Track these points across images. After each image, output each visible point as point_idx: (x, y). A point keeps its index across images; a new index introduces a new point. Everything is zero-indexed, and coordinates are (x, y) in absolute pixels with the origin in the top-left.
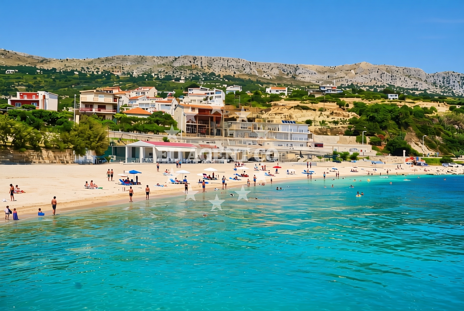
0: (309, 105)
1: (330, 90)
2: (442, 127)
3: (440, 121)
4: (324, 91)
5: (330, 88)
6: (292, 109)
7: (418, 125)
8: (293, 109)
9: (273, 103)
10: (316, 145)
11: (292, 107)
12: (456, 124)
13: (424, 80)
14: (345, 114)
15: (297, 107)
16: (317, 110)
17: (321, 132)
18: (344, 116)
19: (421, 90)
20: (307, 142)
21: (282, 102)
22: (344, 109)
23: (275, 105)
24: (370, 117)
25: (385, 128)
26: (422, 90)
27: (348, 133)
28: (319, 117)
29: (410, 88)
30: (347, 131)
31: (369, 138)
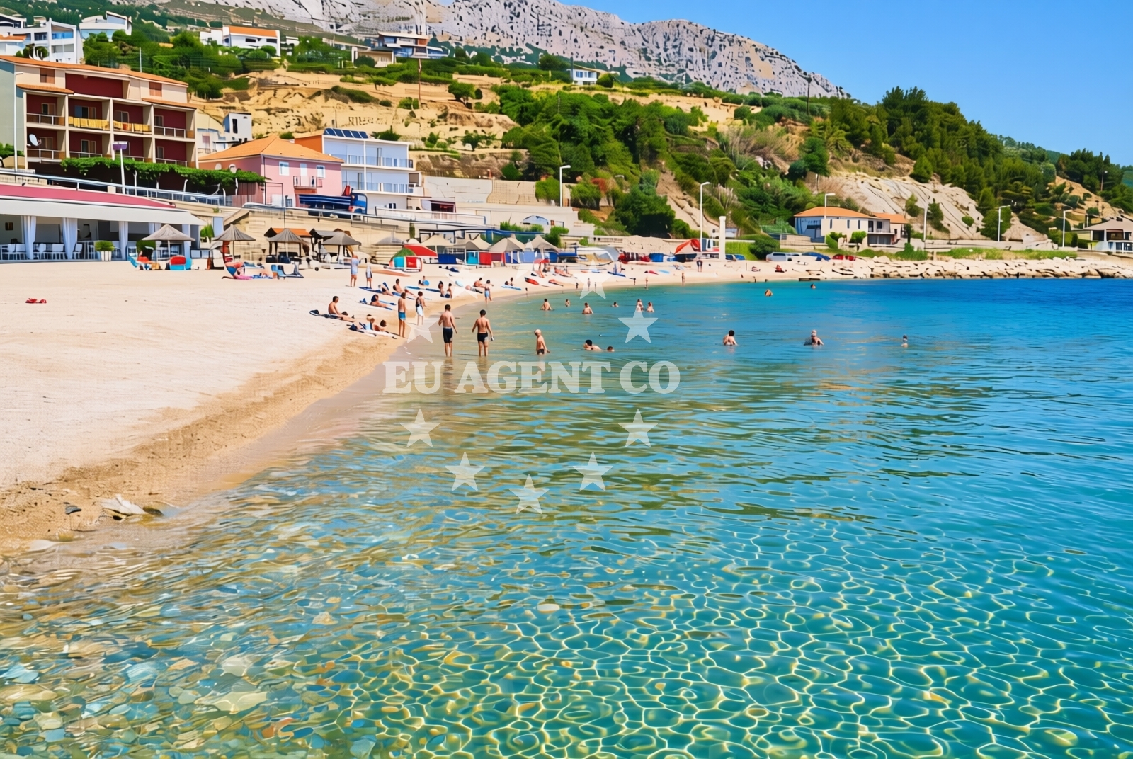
0: (369, 88)
1: (412, 47)
2: (730, 164)
3: (724, 146)
4: (396, 50)
5: (411, 43)
6: (317, 98)
7: (676, 153)
8: (320, 99)
9: (254, 76)
10: (437, 207)
11: (318, 93)
12: (759, 154)
13: (617, 40)
14: (480, 120)
15: (335, 92)
16: (395, 104)
17: (435, 166)
18: (478, 124)
19: (613, 68)
20: (408, 198)
21: (281, 75)
22: (469, 106)
23: (263, 84)
24: (563, 127)
25: (601, 162)
26: (615, 69)
27: (509, 174)
28: (406, 125)
29: (585, 60)
30: (509, 166)
31: (570, 187)
